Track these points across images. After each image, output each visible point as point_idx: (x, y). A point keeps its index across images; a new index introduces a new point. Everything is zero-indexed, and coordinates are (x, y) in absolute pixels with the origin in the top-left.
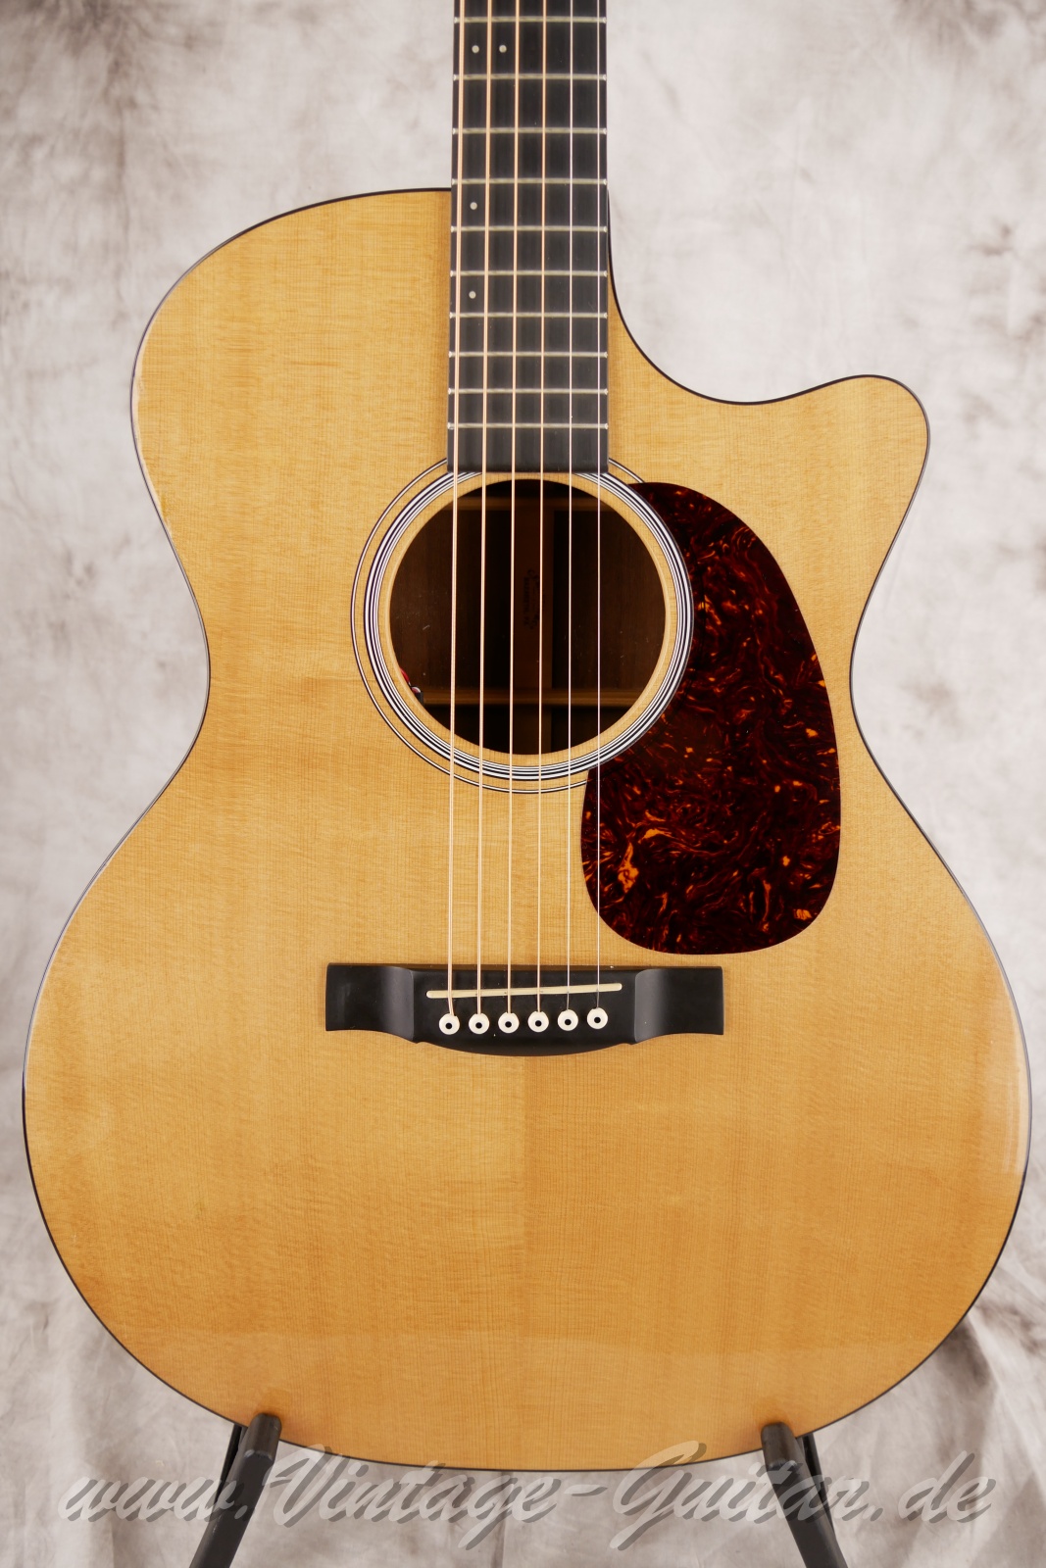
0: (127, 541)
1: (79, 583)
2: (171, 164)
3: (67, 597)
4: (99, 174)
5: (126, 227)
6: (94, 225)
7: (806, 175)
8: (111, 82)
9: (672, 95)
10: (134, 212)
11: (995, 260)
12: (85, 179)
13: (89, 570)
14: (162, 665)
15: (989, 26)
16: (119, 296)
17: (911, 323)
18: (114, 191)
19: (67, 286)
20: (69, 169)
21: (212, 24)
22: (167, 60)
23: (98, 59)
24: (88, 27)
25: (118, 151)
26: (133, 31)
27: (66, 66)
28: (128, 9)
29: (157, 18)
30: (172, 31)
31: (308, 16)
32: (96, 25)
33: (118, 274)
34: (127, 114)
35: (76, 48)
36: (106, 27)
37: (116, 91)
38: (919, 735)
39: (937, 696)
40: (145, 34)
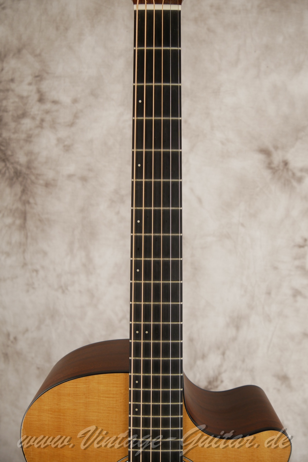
0: (27, 330)
1: (12, 342)
2: (41, 221)
3: (8, 346)
4: (18, 222)
5: (27, 237)
6: (17, 237)
7: (242, 225)
8: (22, 195)
9: (200, 200)
10: (29, 234)
11: (302, 249)
12: (14, 223)
13: (15, 339)
14: (38, 368)
15: (300, 180)
16: (24, 258)
17: (275, 268)
18: (23, 227)
19: (8, 254)
20: (9, 220)
21: (54, 180)
22: (40, 190)
23: (18, 188)
24: (15, 179)
25: (24, 216)
26: (29, 181)
27: (8, 190)
28: (28, 175)
29: (37, 178)
30: (41, 182)
31: (84, 179)
32: (17, 179)
33: (24, 252)
34: (27, 205)
35: (11, 185)
36: (20, 179)
37: (24, 198)
38: (279, 390)
39: (284, 378)
40: (33, 182)
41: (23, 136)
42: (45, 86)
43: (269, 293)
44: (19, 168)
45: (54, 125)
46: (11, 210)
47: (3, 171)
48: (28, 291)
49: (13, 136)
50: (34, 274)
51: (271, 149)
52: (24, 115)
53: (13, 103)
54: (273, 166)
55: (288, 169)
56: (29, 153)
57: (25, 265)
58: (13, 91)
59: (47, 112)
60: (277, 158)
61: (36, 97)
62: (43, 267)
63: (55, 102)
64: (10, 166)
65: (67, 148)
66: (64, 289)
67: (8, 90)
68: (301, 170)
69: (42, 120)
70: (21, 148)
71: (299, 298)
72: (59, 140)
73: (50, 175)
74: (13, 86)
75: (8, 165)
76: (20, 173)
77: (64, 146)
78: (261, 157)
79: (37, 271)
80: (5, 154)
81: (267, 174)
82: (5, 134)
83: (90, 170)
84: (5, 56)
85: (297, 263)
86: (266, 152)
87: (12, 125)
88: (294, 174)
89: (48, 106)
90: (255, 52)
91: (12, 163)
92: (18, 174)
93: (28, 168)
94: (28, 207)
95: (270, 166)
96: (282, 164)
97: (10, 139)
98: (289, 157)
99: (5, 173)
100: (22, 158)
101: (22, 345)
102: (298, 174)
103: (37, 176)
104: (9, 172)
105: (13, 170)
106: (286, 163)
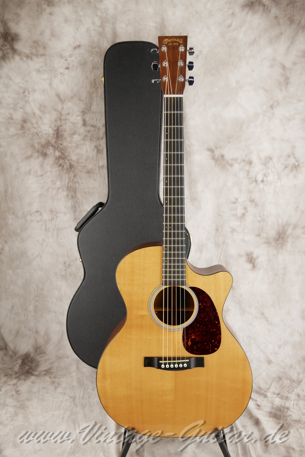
8: (74, 178)
11: (235, 204)
15: (231, 165)
17: (220, 216)
20: (65, 193)
21: (92, 169)
23: (71, 174)
24: (70, 169)
25: (75, 190)
26: (78, 170)
27: (66, 175)
28: (77, 166)
29: (83, 168)
35: (68, 173)
36: (73, 169)
37: (75, 180)
40: (80, 171)
41: (74, 145)
42: (87, 117)
44: (72, 163)
45: (92, 139)
46: (67, 187)
47: (63, 165)
49: (69, 145)
51: (214, 148)
52: (74, 133)
53: (69, 126)
54: (215, 158)
55: (224, 160)
56: (78, 154)
58: (68, 120)
59: (88, 131)
60: (217, 153)
61: (81, 123)
63: (92, 126)
64: (68, 162)
67: (66, 120)
68: (232, 160)
70: (73, 152)
71: (235, 233)
73: (90, 166)
74: (69, 117)
75: (66, 161)
76: (73, 166)
78: (209, 153)
80: (64, 155)
81: (212, 162)
82: (65, 144)
84: (64, 101)
85: (232, 212)
86: (211, 150)
87: (69, 139)
88: (228, 162)
90: (203, 97)
91: (68, 160)
92: (71, 166)
93: (78, 163)
94: (77, 185)
95: (213, 158)
96: (220, 157)
97: (67, 147)
98: (225, 152)
100: (74, 157)
102: (230, 162)
104: (67, 165)
105: (69, 164)
106: (223, 156)
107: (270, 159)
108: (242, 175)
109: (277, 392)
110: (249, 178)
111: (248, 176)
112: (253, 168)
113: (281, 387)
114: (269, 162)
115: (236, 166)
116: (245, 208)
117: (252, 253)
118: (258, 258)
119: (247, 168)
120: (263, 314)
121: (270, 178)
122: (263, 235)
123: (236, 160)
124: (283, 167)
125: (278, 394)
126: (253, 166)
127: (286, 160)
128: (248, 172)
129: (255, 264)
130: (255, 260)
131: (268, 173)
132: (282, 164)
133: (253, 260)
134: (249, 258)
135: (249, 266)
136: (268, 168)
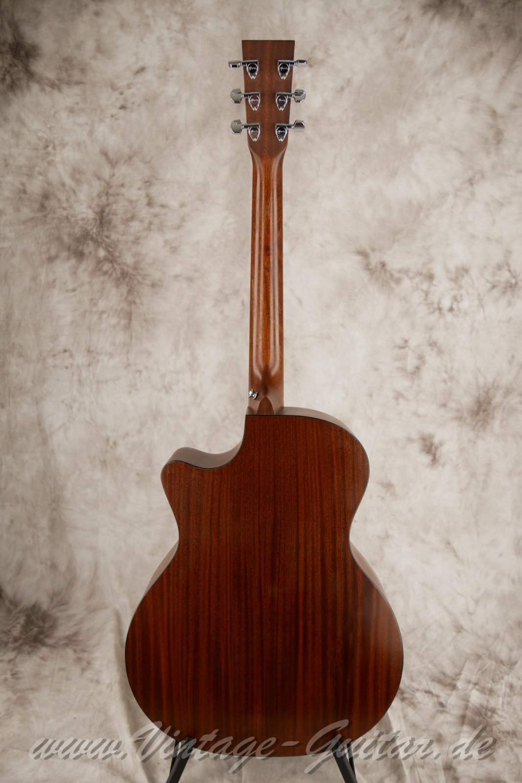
41: (131, 238)
42: (153, 191)
43: (371, 395)
44: (126, 269)
45: (161, 228)
46: (116, 311)
47: (110, 272)
48: (130, 393)
49: (121, 238)
50: (138, 374)
51: (369, 251)
52: (133, 218)
53: (123, 206)
54: (371, 267)
55: (385, 271)
56: (137, 255)
57: (128, 365)
58: (123, 195)
59: (156, 215)
60: (375, 259)
61: (145, 201)
62: (146, 368)
63: (163, 206)
64: (118, 267)
65: (174, 250)
66: (167, 389)
67: (118, 195)
68: (400, 271)
69: (151, 223)
70: (129, 249)
71: (401, 401)
72: (166, 242)
73: (157, 275)
74: (123, 190)
75: (115, 266)
76: (127, 274)
77: (171, 248)
78: (359, 258)
79: (140, 372)
80: (112, 255)
81: (365, 275)
82: (114, 236)
83: (196, 271)
84: (117, 163)
85: (398, 364)
86: (363, 254)
87: (121, 227)
88: (392, 275)
89: (156, 210)
90: (351, 160)
91: (120, 264)
92: (124, 275)
93: (135, 268)
94: (133, 307)
95: (367, 267)
96: (379, 266)
97: (118, 241)
98: (387, 258)
99: (112, 273)
100: (129, 259)
101: (121, 450)
102: (397, 275)
103: (144, 277)
104: (116, 273)
105: (120, 271)
106: (383, 265)
107: (464, 271)
108: (416, 298)
109: (474, 679)
110: (429, 304)
111: (426, 299)
112: (435, 286)
113: (480, 672)
114: (463, 276)
115: (406, 283)
116: (421, 358)
117: (431, 437)
118: (441, 445)
119: (425, 286)
120: (448, 543)
121: (465, 304)
122: (452, 405)
123: (406, 272)
124: (489, 285)
125: (476, 684)
126: (435, 282)
127: (494, 274)
128: (427, 293)
129: (437, 456)
130: (436, 448)
131: (461, 296)
132: (488, 281)
133: (433, 448)
134: (425, 445)
135: (426, 459)
136: (461, 287)
